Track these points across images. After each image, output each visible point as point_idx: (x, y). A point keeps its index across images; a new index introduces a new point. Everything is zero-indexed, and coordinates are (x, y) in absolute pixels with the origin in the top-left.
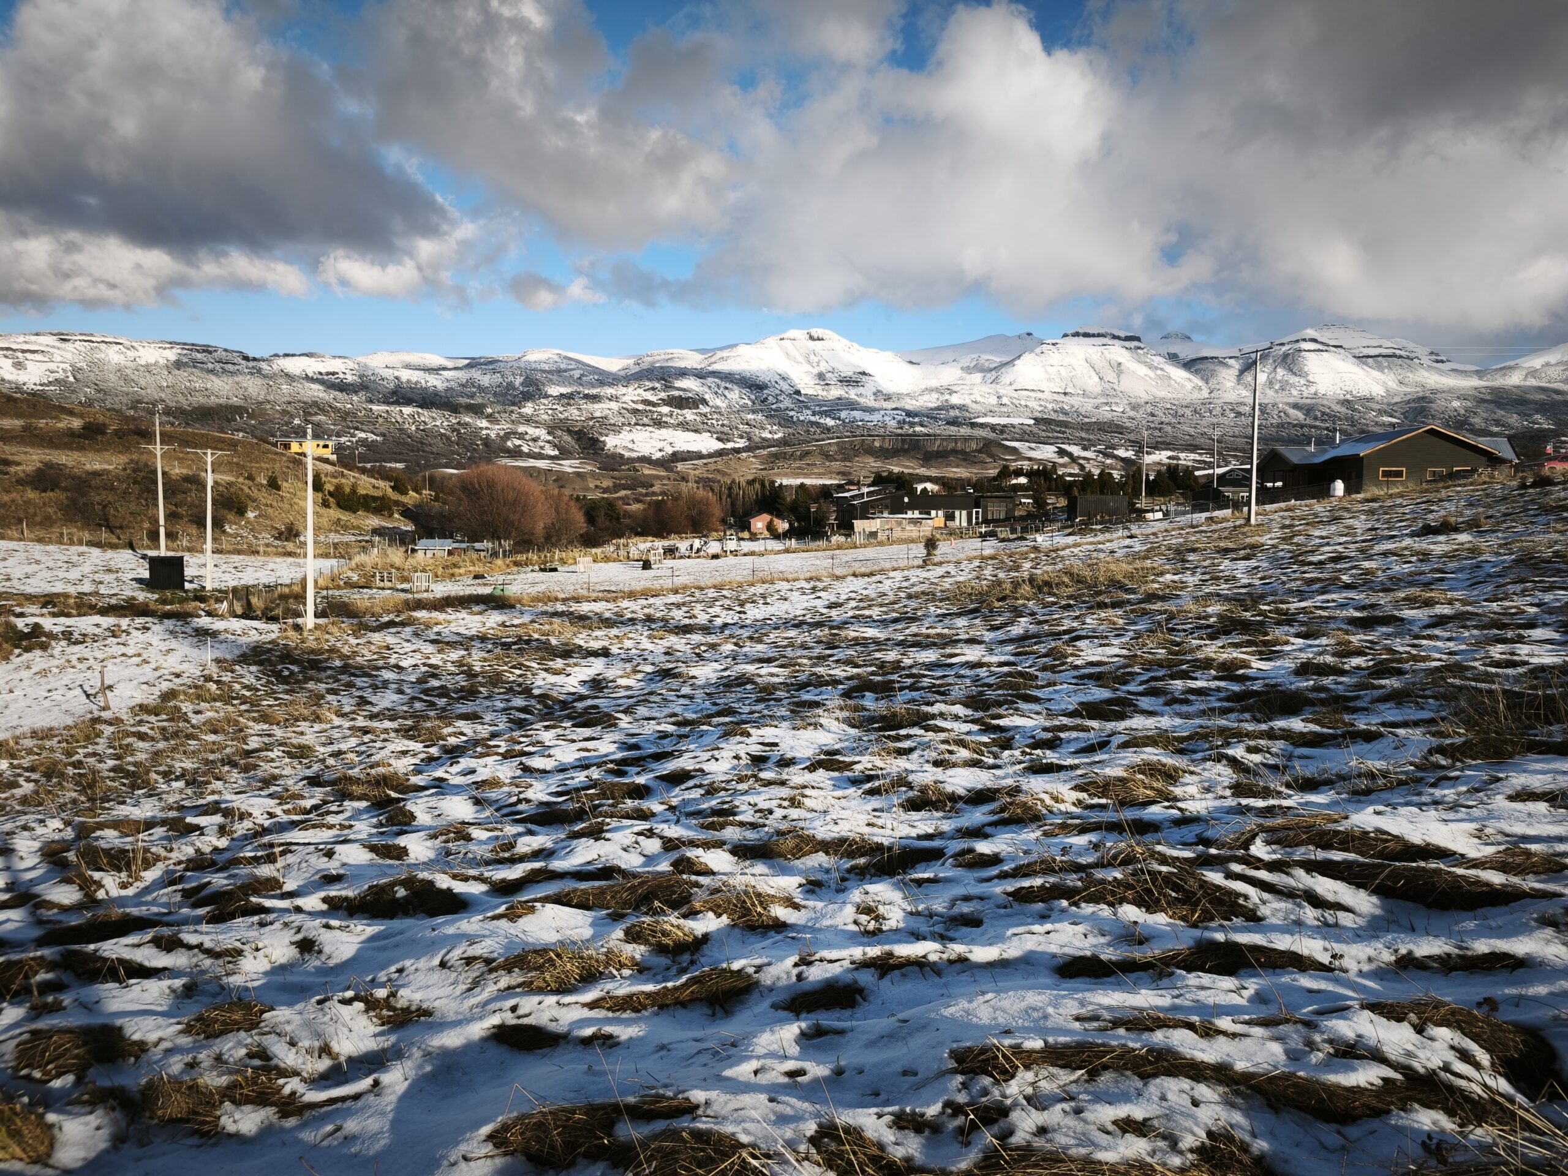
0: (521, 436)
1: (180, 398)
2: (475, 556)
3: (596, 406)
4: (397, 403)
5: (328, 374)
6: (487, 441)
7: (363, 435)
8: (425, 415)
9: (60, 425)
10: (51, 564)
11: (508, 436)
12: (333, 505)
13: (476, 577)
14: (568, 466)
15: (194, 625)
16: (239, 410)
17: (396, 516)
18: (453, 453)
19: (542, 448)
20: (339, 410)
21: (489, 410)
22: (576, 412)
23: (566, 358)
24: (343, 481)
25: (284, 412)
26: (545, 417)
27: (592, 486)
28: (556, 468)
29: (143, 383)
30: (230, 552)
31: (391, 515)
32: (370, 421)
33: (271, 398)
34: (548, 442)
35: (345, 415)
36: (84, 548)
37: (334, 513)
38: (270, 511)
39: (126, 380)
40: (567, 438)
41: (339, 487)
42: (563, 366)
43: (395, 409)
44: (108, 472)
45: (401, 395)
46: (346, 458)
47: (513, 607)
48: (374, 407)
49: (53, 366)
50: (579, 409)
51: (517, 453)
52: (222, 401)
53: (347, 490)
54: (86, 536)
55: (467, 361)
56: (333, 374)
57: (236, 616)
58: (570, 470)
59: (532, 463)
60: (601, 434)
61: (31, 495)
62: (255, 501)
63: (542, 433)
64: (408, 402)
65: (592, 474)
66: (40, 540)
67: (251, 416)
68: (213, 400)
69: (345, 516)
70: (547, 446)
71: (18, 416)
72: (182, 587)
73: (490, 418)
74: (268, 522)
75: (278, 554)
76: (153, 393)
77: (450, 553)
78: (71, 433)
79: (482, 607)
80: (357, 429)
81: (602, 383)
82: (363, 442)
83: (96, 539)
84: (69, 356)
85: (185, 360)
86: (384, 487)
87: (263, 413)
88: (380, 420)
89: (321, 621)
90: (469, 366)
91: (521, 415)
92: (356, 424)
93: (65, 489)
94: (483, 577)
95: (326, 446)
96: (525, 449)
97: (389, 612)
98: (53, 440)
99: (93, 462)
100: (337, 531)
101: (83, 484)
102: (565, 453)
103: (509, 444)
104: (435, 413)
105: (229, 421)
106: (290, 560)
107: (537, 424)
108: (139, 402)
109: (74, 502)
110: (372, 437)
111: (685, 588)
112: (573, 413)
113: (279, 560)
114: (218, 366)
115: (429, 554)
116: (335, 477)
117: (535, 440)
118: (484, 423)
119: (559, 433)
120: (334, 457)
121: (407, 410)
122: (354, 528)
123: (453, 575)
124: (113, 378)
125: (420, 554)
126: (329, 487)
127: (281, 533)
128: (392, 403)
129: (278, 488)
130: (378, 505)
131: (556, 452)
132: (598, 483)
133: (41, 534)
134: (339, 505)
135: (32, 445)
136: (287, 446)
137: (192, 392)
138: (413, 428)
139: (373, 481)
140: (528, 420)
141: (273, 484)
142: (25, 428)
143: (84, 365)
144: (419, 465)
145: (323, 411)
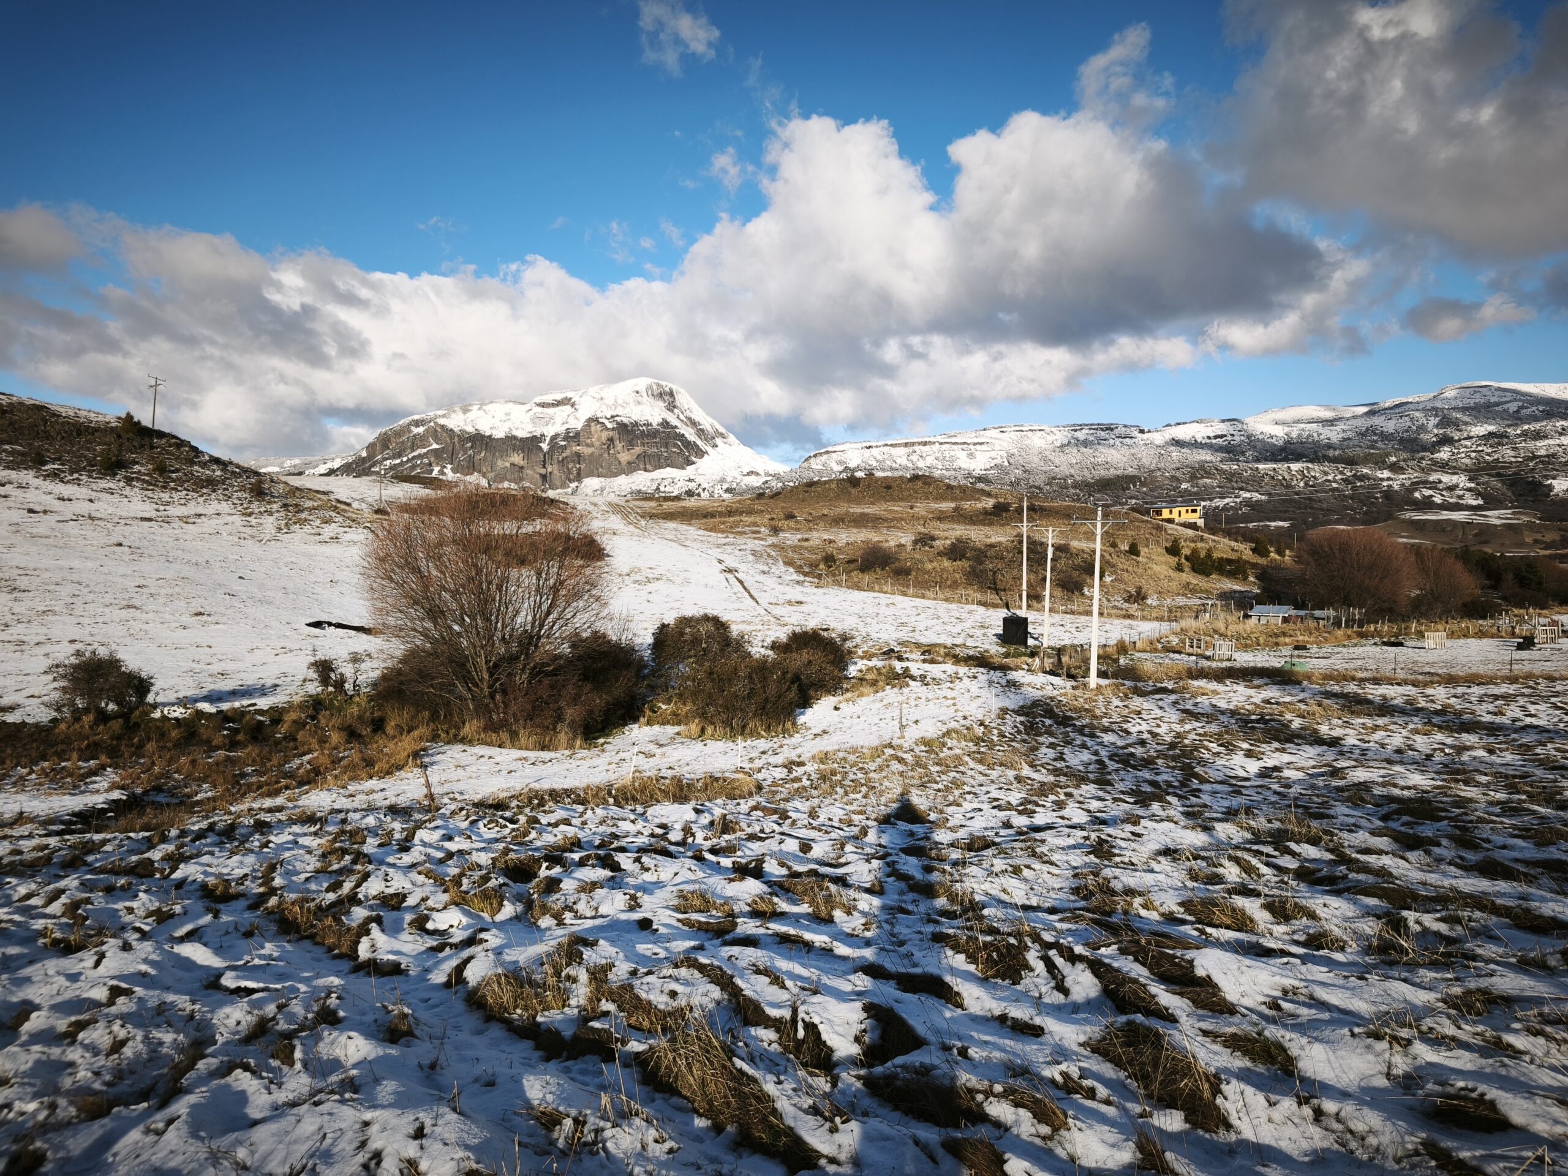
0: (1433, 486)
1: (1086, 472)
2: (1312, 624)
3: (1540, 443)
4: (1286, 460)
5: (1216, 437)
6: (1389, 494)
7: (1248, 495)
8: (1316, 470)
9: (979, 505)
10: (946, 620)
11: (1415, 486)
12: (1187, 569)
13: (1297, 648)
14: (1495, 517)
15: (1009, 677)
16: (1132, 479)
17: (1252, 579)
18: (1347, 508)
19: (1460, 497)
20: (1224, 472)
21: (1393, 459)
22: (1510, 453)
23: (1499, 389)
24: (1200, 545)
25: (1174, 478)
26: (1467, 461)
27: (1529, 540)
28: (1481, 520)
29: (1057, 462)
30: (1080, 614)
31: (1245, 578)
32: (1256, 481)
33: (1161, 465)
34: (1470, 490)
35: (1231, 476)
36: (975, 607)
37: (1188, 577)
38: (1125, 575)
39: (1046, 460)
40: (1495, 483)
41: (1195, 551)
42: (1493, 400)
43: (1282, 467)
44: (1000, 543)
45: (1289, 451)
46: (1215, 522)
47: (1299, 683)
48: (1261, 466)
49: (993, 454)
50: (1514, 449)
51: (1427, 505)
52: (1119, 472)
53: (1203, 554)
54: (978, 596)
55: (1365, 409)
56: (1221, 436)
57: (1045, 672)
58: (1498, 522)
59: (1445, 515)
60: (1547, 477)
61: (946, 563)
62: (1113, 566)
63: (1461, 480)
64: (1297, 458)
65: (1530, 526)
66: (947, 600)
67: (1143, 484)
68: (1113, 472)
69: (1195, 580)
70: (1468, 494)
71: (954, 499)
72: (1025, 643)
73: (1395, 468)
74: (1122, 586)
75: (1118, 616)
76: (1065, 470)
77: (1285, 620)
78: (986, 512)
79: (1266, 680)
80: (1242, 489)
81: (1549, 415)
82: (1248, 503)
83: (983, 599)
84: (1005, 445)
85: (1091, 438)
86: (1245, 551)
87: (1154, 480)
88: (1267, 479)
89: (1104, 682)
90: (1371, 413)
91: (1435, 462)
92: (1241, 485)
93: (969, 559)
94: (1304, 648)
95: (1194, 511)
96: (1438, 500)
97: (1170, 678)
98: (974, 519)
99: (998, 536)
100: (1185, 595)
101: (980, 555)
102: (1491, 502)
103: (1417, 495)
104: (1327, 467)
105: (1124, 490)
106: (1128, 622)
107: (1455, 471)
108: (1054, 478)
109: (973, 568)
110: (1256, 496)
111: (1529, 676)
112: (1507, 453)
113: (1116, 621)
114: (1118, 441)
115: (1263, 621)
116: (1194, 541)
117: (1452, 488)
118: (1386, 474)
119: (1486, 479)
120: (1201, 522)
121: (1295, 466)
122: (1202, 591)
123: (1277, 644)
124: (1036, 459)
125: (1254, 620)
126: (1186, 551)
127: (1130, 596)
128: (1280, 460)
129: (1138, 554)
130: (1233, 568)
131: (1480, 502)
132: (1539, 536)
133: (949, 594)
134: (1194, 569)
135: (958, 522)
136: (1159, 513)
137: (1095, 466)
138: (1302, 484)
139: (1234, 544)
140: (1443, 466)
141: (1134, 550)
142: (956, 509)
143: (1015, 451)
144: (1305, 522)
145: (1209, 475)
